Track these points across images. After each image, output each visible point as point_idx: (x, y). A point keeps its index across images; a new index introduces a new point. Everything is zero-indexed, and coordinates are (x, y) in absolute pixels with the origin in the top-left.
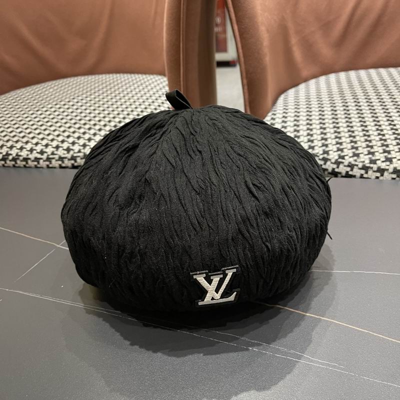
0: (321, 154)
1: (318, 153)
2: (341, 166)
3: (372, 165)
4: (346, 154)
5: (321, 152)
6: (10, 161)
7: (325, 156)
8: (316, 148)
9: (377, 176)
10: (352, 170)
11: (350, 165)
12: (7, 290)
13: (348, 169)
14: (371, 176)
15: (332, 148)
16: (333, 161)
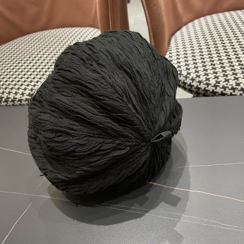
0: (205, 81)
1: (203, 80)
2: (218, 88)
3: (237, 87)
4: (220, 80)
5: (205, 79)
6: (10, 102)
7: (207, 81)
8: (201, 76)
9: (241, 93)
10: (225, 90)
11: (224, 87)
12: (34, 195)
13: (223, 90)
14: (237, 93)
15: (211, 76)
16: (213, 85)
